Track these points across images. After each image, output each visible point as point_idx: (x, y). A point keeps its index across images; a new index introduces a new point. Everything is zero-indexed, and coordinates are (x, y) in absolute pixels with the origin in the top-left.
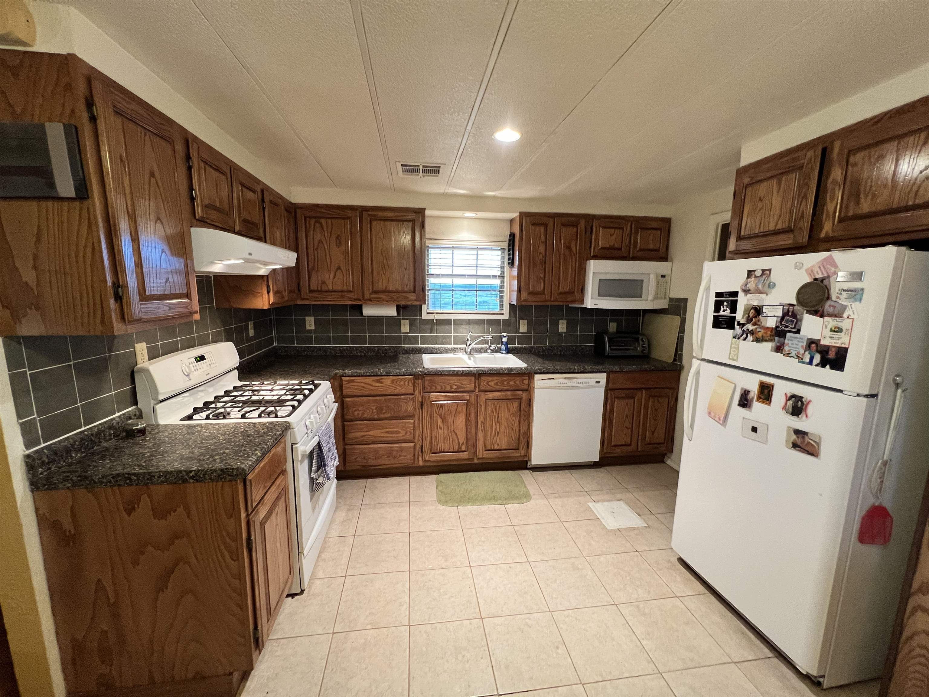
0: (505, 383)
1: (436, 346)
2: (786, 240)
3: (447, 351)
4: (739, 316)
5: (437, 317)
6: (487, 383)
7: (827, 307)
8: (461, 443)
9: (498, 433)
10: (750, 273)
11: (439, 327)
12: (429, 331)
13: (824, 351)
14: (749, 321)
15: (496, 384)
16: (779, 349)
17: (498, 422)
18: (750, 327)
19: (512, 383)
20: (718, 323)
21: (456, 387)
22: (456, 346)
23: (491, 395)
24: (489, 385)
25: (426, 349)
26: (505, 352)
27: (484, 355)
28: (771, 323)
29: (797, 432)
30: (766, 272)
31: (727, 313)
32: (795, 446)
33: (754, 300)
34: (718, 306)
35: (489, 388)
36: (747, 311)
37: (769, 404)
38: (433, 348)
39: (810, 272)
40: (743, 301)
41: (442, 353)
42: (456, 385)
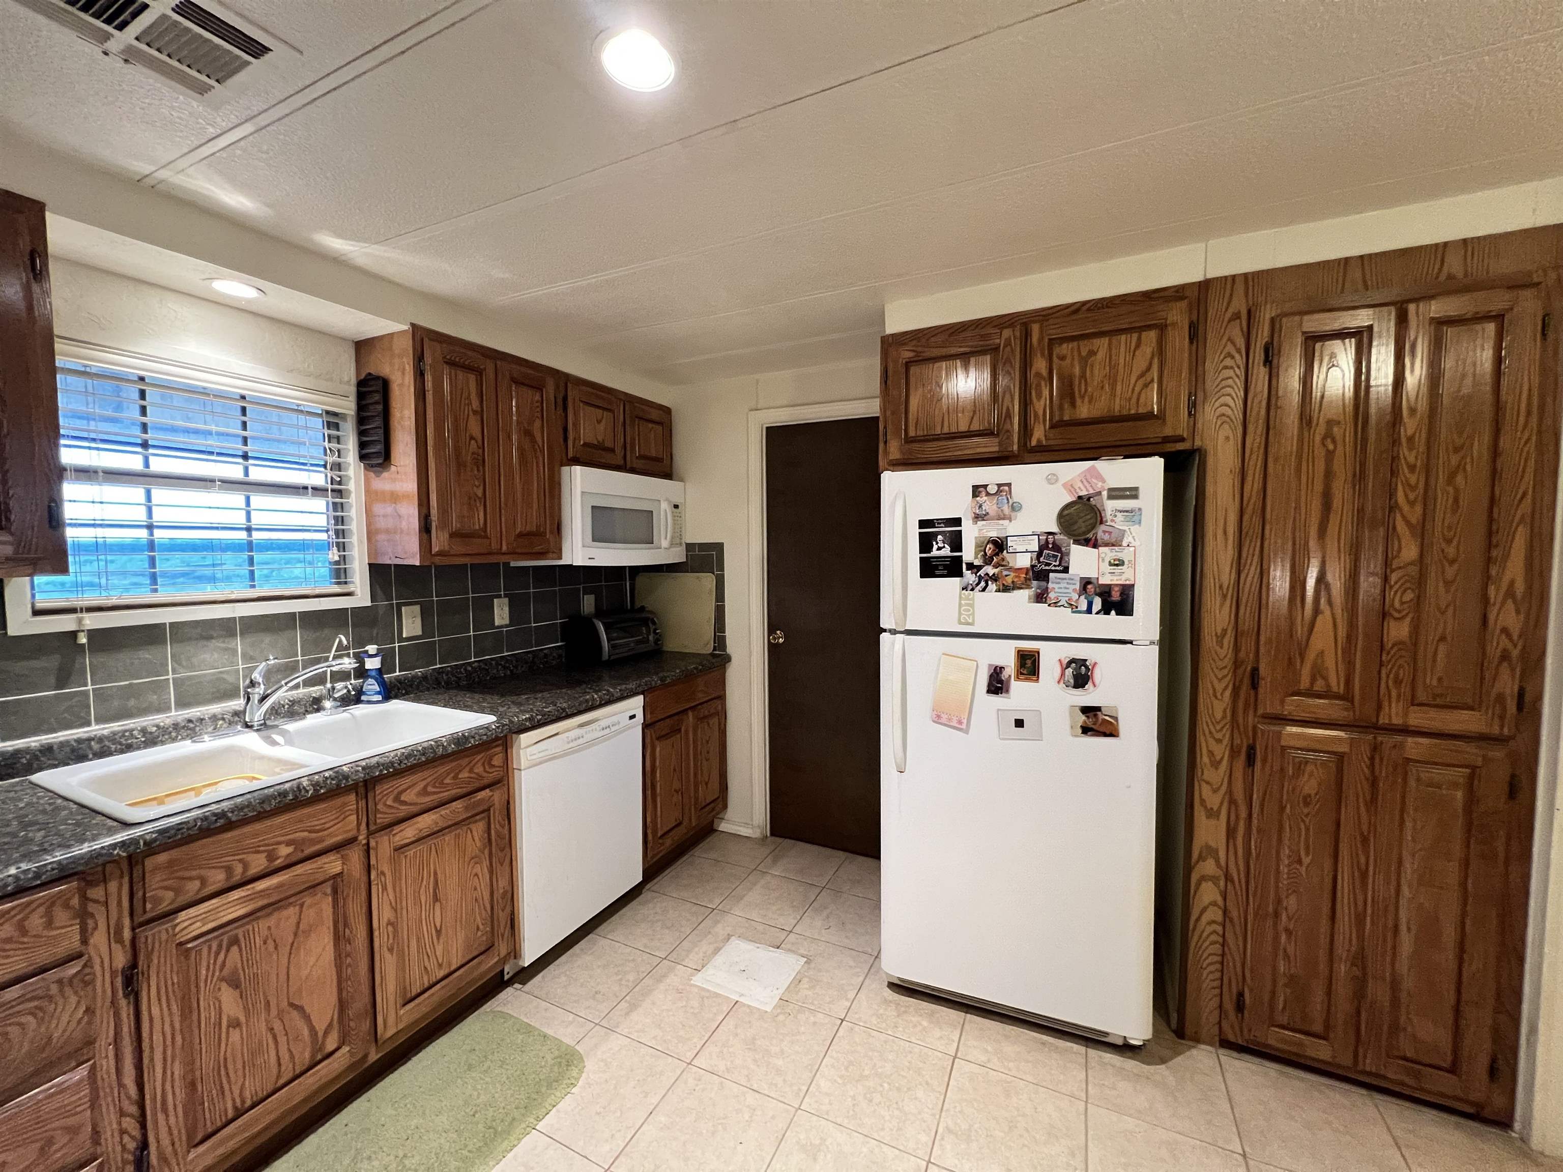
0: (447, 781)
1: (95, 729)
2: (990, 446)
3: (151, 740)
4: (968, 554)
5: (92, 622)
6: (397, 799)
7: (1101, 533)
8: (320, 1027)
9: (439, 932)
10: (977, 490)
11: (101, 658)
12: (52, 680)
13: (1105, 592)
14: (988, 561)
15: (424, 792)
16: (1040, 598)
17: (436, 899)
18: (990, 570)
19: (464, 775)
20: (929, 569)
21: (290, 849)
22: (194, 712)
23: (408, 832)
24: (404, 803)
25: (48, 750)
26: (379, 698)
27: (312, 719)
28: (1024, 561)
29: (1086, 710)
30: (1004, 488)
31: (946, 551)
32: (1086, 730)
33: (992, 531)
34: (926, 542)
35: (404, 810)
36: (980, 546)
37: (1037, 680)
38: (79, 741)
39: (1070, 487)
40: (971, 534)
41: (129, 748)
42: (288, 844)
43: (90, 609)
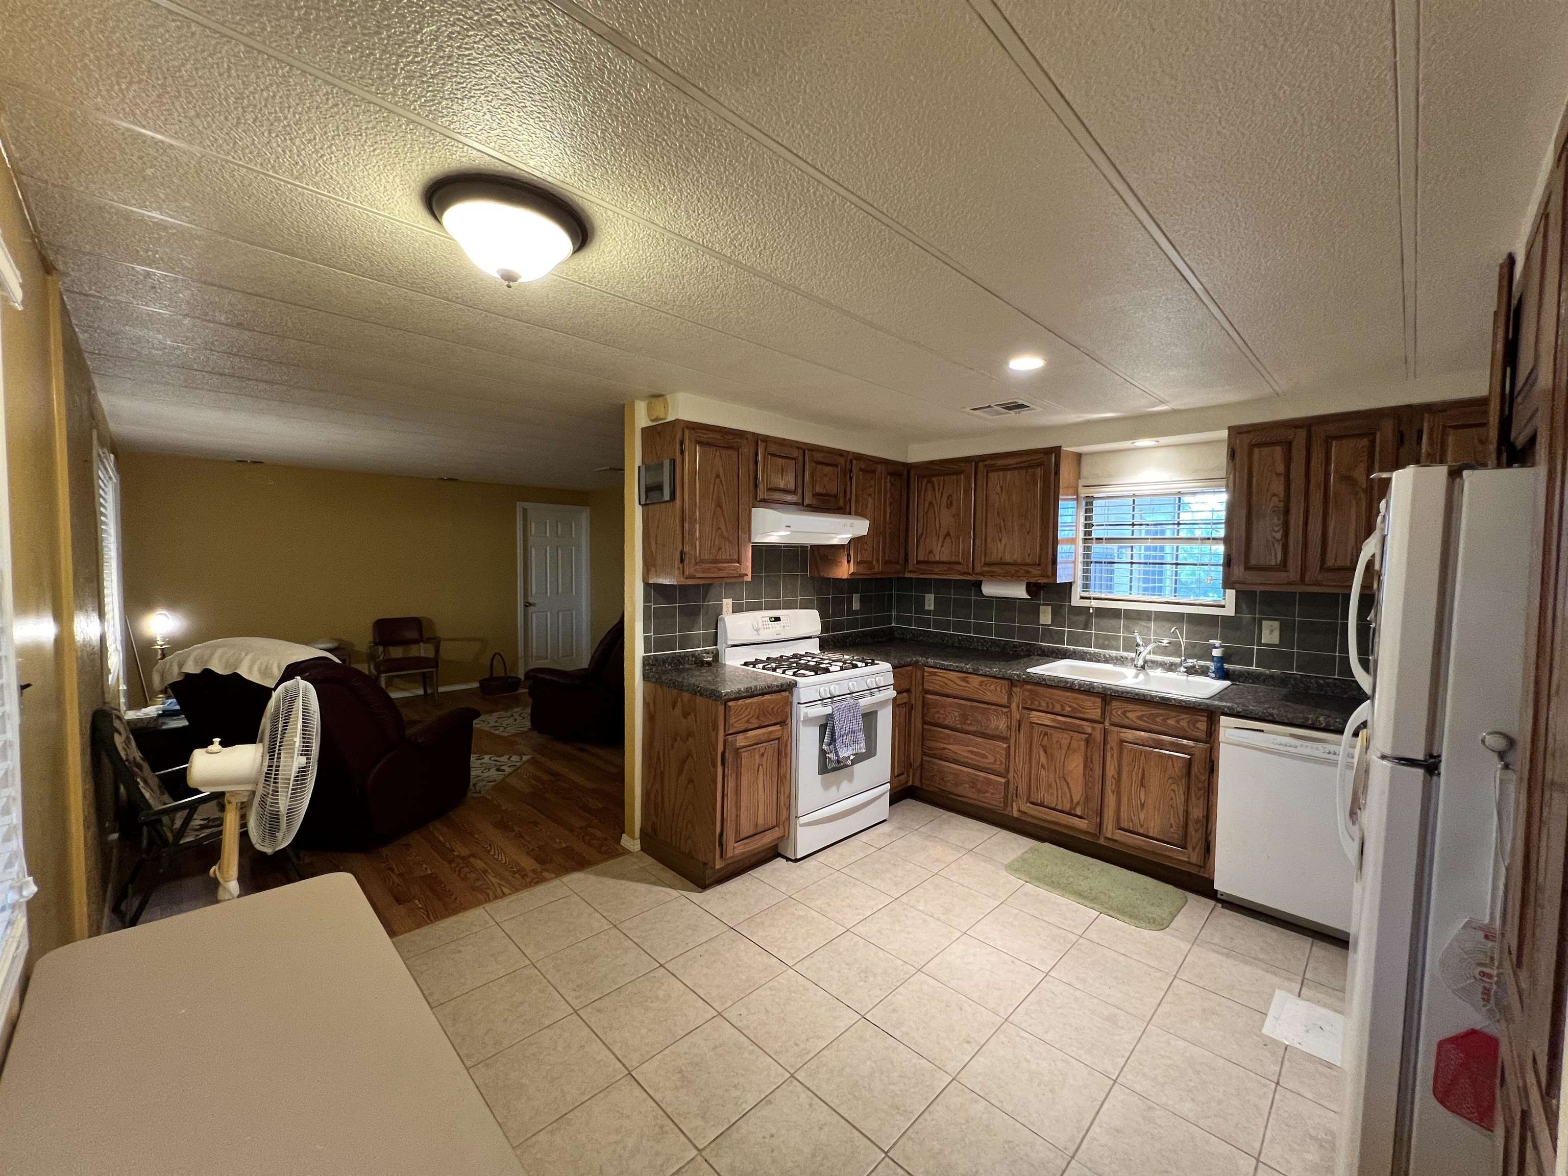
0: (1158, 719)
1: (1092, 650)
3: (1107, 660)
5: (1094, 604)
6: (1124, 713)
8: (1075, 801)
9: (1143, 805)
11: (1098, 620)
12: (1082, 626)
15: (1140, 718)
17: (1142, 785)
19: (1171, 722)
21: (1069, 709)
22: (1125, 654)
23: (1130, 735)
24: (1128, 718)
25: (1074, 652)
27: (1171, 675)
35: (1126, 722)
38: (1084, 652)
41: (1098, 661)
42: (1070, 706)
43: (1094, 599)
